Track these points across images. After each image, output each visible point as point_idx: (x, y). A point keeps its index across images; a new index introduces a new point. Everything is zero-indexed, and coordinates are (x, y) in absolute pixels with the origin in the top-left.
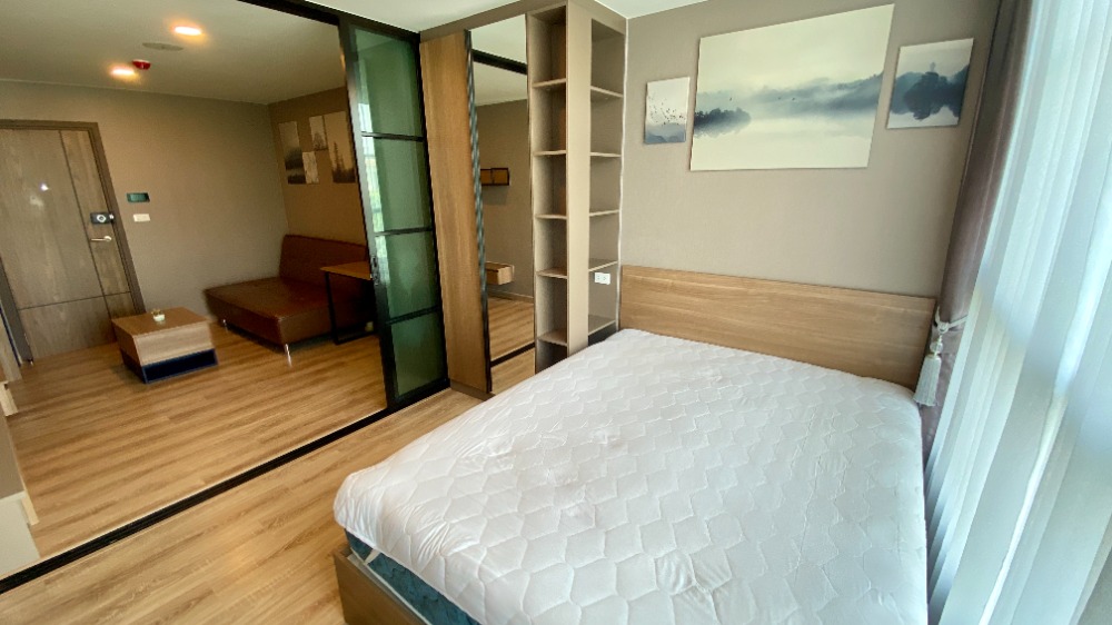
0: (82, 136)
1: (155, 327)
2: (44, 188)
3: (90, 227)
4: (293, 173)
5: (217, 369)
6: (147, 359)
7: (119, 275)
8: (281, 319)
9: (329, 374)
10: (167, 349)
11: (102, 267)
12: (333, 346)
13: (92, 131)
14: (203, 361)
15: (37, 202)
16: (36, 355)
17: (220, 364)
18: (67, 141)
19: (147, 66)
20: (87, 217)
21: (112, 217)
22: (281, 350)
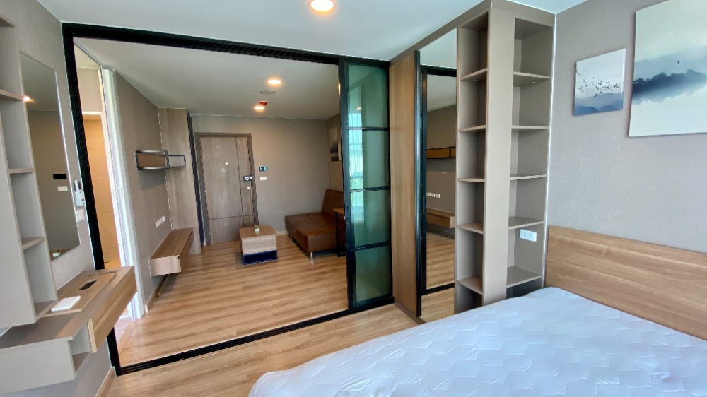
0: (244, 140)
1: (254, 235)
2: (227, 164)
3: (242, 183)
4: (334, 155)
5: (277, 262)
6: (247, 252)
7: (251, 207)
8: (310, 237)
9: (326, 276)
10: (256, 247)
11: (244, 201)
12: (336, 257)
13: (248, 136)
14: (271, 256)
15: (223, 170)
16: (212, 243)
17: (279, 259)
18: (238, 142)
19: (266, 104)
20: (241, 178)
21: (251, 178)
22: (308, 255)
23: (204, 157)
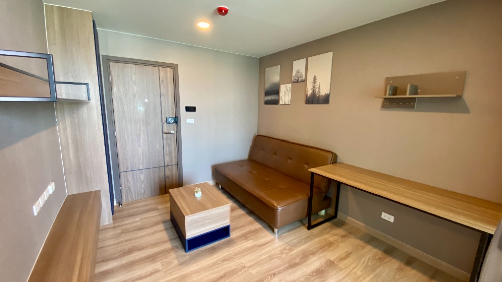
0: (169, 72)
4: (269, 98)
5: (231, 243)
6: (191, 233)
7: (174, 154)
8: (280, 208)
10: (203, 225)
11: (166, 148)
13: (174, 68)
15: (141, 108)
16: (124, 201)
17: (232, 236)
18: (162, 74)
19: (226, 11)
20: (164, 120)
21: (176, 120)
23: (115, 90)
